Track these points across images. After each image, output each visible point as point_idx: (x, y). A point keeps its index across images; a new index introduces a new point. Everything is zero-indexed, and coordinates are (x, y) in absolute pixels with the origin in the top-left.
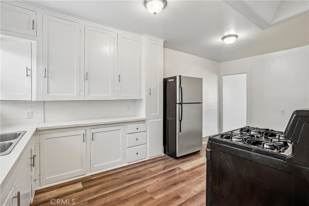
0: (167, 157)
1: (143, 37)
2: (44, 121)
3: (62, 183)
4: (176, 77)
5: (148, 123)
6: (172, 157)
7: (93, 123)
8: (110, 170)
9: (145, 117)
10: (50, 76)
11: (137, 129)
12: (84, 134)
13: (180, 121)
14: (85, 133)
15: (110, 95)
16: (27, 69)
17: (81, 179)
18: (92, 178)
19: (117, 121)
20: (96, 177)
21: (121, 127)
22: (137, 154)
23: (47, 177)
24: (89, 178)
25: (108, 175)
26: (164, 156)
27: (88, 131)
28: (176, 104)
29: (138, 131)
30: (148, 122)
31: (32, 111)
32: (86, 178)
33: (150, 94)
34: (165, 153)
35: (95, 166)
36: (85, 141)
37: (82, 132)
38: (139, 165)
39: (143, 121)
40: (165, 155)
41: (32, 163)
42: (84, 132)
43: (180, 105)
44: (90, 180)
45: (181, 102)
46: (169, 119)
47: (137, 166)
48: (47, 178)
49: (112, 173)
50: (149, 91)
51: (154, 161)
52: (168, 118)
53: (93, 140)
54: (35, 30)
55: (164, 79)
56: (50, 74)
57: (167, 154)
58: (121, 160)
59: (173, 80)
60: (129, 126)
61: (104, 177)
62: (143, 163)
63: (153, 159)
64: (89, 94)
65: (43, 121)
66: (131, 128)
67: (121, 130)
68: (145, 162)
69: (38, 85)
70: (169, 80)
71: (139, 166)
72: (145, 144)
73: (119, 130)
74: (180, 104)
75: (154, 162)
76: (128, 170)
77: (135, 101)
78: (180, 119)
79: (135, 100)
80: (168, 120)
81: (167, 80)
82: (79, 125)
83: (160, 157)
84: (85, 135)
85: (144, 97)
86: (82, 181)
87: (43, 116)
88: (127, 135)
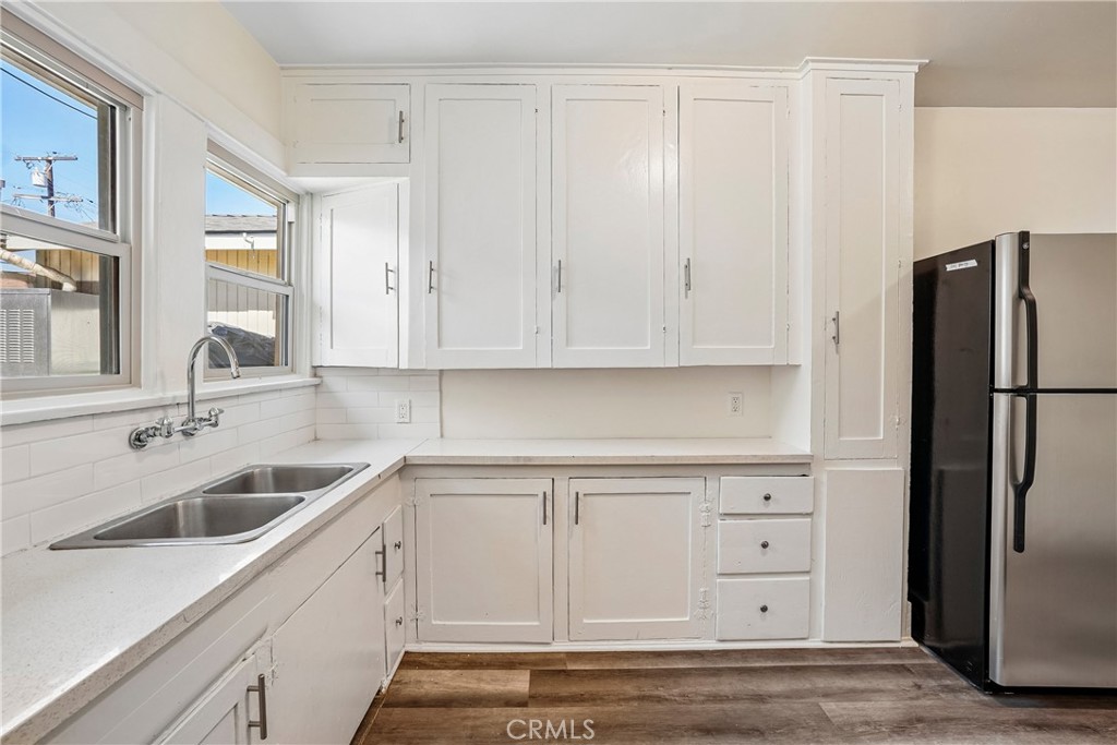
0: (932, 661)
1: (799, 76)
2: (442, 436)
3: (476, 654)
4: (993, 243)
5: (824, 478)
6: (961, 670)
7: (579, 458)
8: (643, 653)
9: (807, 451)
10: (444, 287)
11: (767, 498)
12: (545, 493)
13: (1016, 487)
14: (549, 493)
15: (649, 347)
16: (387, 270)
17: (533, 657)
18: (571, 667)
19: (676, 458)
20: (582, 667)
21: (694, 485)
22: (764, 609)
23: (435, 619)
24: (561, 661)
25: (629, 671)
26: (912, 650)
27: (561, 485)
28: (993, 390)
29: (772, 507)
30: (822, 475)
31: (410, 402)
32: (549, 660)
33: (836, 339)
34: (917, 633)
35: (585, 621)
36: (549, 521)
37: (541, 485)
38: (769, 664)
39: (799, 467)
40: (916, 644)
41: (381, 570)
42: (545, 485)
43: (1022, 402)
44: (560, 671)
45: (1023, 381)
46: (944, 467)
47: (758, 665)
48: (434, 622)
49: (645, 667)
50: (832, 327)
51: (849, 662)
52: (941, 463)
53: (577, 523)
54: (405, 144)
55: (915, 263)
56: (445, 280)
57: (931, 648)
58: (687, 619)
59: (973, 263)
60: (729, 481)
61: (611, 674)
62: (793, 662)
63: (845, 653)
64: (567, 345)
65: (439, 435)
66: (741, 491)
67: (690, 497)
68: (803, 659)
69: (413, 318)
70: (950, 267)
71: (765, 668)
72: (808, 572)
73: (684, 497)
74: (1017, 391)
75: (849, 671)
76: (717, 672)
77: (769, 375)
78: (1021, 478)
79: (768, 369)
80: (941, 473)
81: (940, 267)
82: (529, 458)
83: (889, 651)
84: (549, 497)
85: (803, 356)
86: (535, 668)
87: (438, 420)
88: (719, 521)
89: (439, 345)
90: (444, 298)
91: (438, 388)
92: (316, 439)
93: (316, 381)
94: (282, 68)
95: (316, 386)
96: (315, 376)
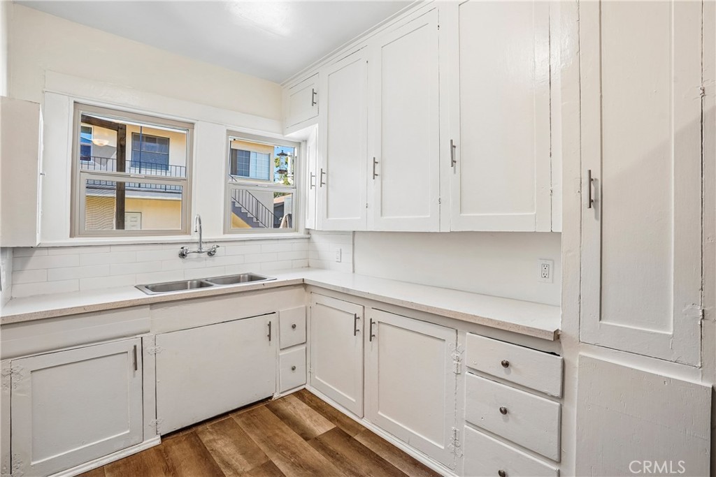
2: (354, 272)
3: (329, 405)
10: (329, 183)
11: (505, 366)
12: (355, 314)
14: (360, 315)
15: (429, 216)
18: (357, 437)
20: (362, 442)
21: (448, 334)
23: (317, 376)
24: (358, 431)
29: (511, 376)
31: (341, 250)
35: (379, 413)
39: (544, 341)
48: (316, 378)
53: (371, 340)
54: (316, 106)
56: (330, 178)
58: (443, 447)
64: (381, 215)
65: (352, 271)
67: (445, 345)
72: (555, 462)
73: (442, 343)
87: (351, 261)
88: (467, 373)
89: (327, 217)
90: (330, 189)
91: (352, 243)
92: (309, 266)
93: (308, 236)
94: (282, 85)
95: (309, 238)
96: (309, 233)
